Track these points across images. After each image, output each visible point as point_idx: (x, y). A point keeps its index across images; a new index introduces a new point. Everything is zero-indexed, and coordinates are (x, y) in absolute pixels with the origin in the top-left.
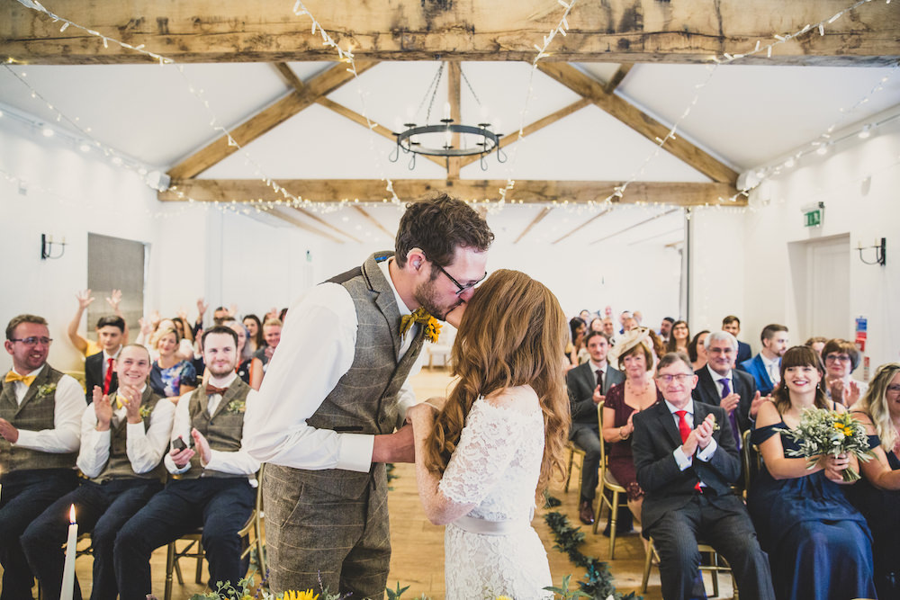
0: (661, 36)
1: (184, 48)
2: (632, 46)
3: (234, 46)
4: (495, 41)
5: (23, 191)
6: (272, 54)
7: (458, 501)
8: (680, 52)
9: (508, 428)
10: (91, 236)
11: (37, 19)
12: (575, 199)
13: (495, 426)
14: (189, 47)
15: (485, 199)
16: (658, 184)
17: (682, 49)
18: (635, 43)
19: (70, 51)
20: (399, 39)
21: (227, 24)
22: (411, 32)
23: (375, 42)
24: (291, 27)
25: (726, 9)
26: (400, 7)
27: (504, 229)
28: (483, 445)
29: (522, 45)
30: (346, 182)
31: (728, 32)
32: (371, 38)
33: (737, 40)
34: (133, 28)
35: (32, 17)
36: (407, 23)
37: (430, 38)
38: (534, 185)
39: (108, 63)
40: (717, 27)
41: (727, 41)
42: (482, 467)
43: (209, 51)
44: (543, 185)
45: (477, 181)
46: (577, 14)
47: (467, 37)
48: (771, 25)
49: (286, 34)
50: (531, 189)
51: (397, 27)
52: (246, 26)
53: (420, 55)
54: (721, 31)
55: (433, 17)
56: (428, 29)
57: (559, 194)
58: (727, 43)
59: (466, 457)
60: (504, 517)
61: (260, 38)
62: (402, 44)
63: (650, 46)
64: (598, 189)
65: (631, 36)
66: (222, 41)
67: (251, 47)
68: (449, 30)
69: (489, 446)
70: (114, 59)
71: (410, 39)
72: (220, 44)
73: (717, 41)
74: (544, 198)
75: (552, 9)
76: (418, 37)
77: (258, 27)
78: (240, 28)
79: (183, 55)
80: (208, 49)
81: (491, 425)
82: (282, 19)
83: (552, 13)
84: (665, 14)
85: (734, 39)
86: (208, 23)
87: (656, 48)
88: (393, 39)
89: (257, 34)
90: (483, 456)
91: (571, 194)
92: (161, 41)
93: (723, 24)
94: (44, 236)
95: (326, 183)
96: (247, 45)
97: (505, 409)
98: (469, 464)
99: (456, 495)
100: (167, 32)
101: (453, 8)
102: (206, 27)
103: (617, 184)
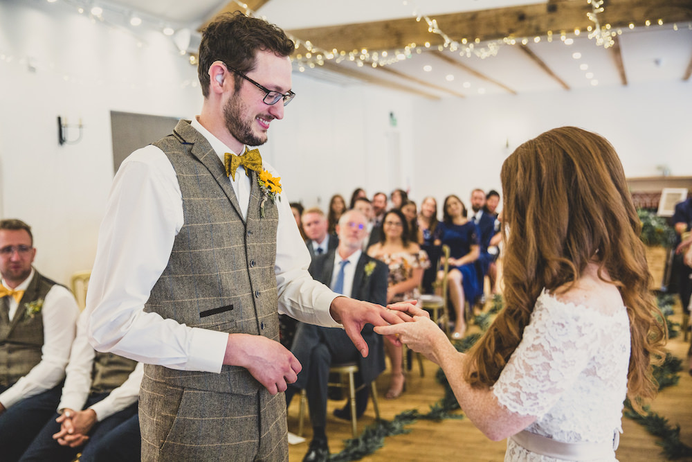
5: (32, 69)
7: (513, 410)
9: (579, 328)
10: (114, 115)
13: (563, 325)
27: (657, 62)
28: (547, 347)
42: (545, 373)
59: (527, 361)
60: (578, 438)
69: (555, 349)
81: (558, 324)
90: (546, 360)
94: (59, 119)
97: (576, 305)
98: (528, 368)
99: (512, 402)
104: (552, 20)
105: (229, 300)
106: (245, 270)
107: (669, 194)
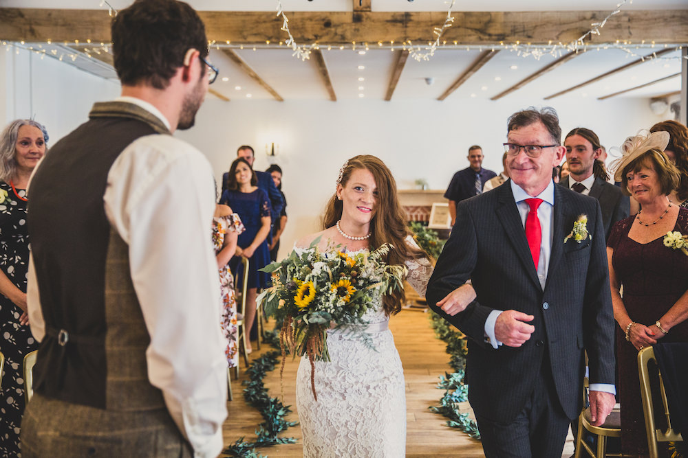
12: (529, 37)
15: (405, 39)
16: (646, 13)
27: (427, 80)
38: (474, 19)
44: (486, 19)
45: (394, 14)
50: (469, 25)
57: (508, 31)
64: (562, 23)
74: (487, 37)
91: (524, 31)
103: (588, 15)
104: (357, 30)
107: (437, 207)
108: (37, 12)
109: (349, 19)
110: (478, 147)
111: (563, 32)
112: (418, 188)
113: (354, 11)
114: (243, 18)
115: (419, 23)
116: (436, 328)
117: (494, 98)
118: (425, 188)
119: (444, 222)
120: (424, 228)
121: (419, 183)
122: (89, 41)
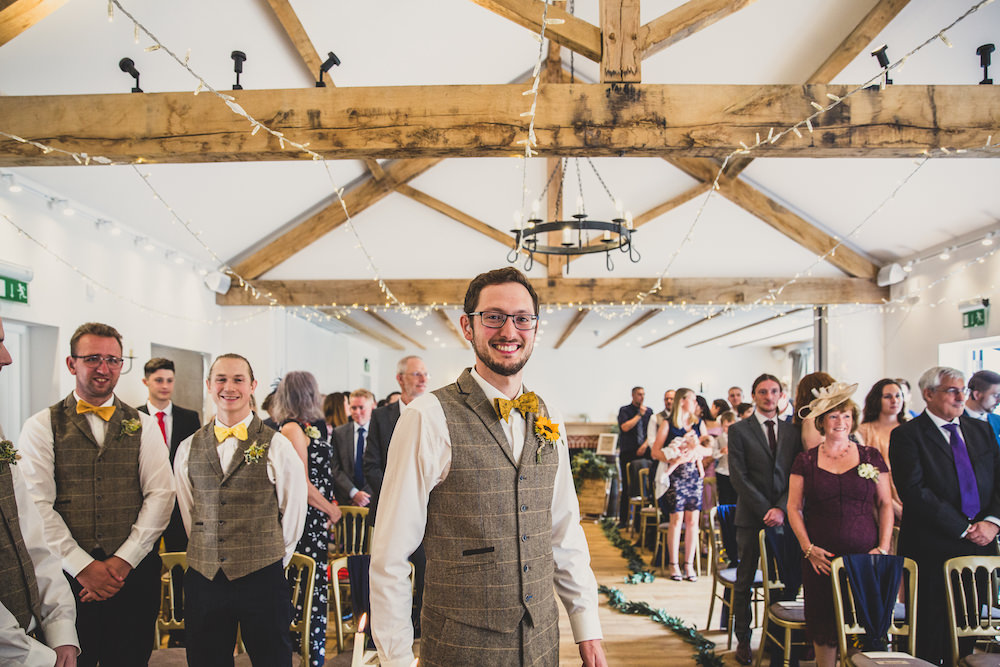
0: (869, 128)
1: (338, 144)
2: (838, 140)
3: (395, 141)
4: (688, 136)
6: (438, 150)
8: (890, 146)
10: (154, 345)
11: (174, 114)
12: (694, 298)
14: (345, 143)
15: (591, 300)
17: (892, 143)
18: (842, 136)
19: (210, 148)
20: (582, 134)
21: (387, 117)
22: (595, 126)
23: (555, 137)
24: (460, 120)
25: (941, 97)
26: (583, 98)
27: (596, 333)
29: (719, 140)
30: (434, 283)
31: (943, 123)
32: (550, 133)
33: (953, 131)
34: (280, 122)
35: (168, 112)
36: (591, 116)
37: (616, 133)
38: (647, 283)
39: (246, 161)
40: (930, 117)
41: (941, 133)
43: (366, 148)
45: (582, 280)
46: (777, 106)
47: (658, 132)
48: (990, 114)
49: (454, 127)
51: (580, 120)
52: (410, 120)
53: (605, 151)
54: (935, 123)
55: (619, 109)
56: (614, 123)
57: (676, 294)
58: (943, 137)
61: (425, 133)
62: (585, 139)
63: (857, 139)
64: (720, 288)
65: (837, 129)
66: (381, 136)
67: (414, 143)
68: (638, 123)
70: (255, 156)
71: (595, 133)
72: (380, 139)
73: (931, 134)
74: (658, 299)
75: (751, 100)
76: (603, 131)
77: (423, 119)
78: (402, 121)
79: (335, 152)
80: (366, 144)
82: (450, 111)
83: (750, 105)
84: (873, 103)
85: (950, 131)
86: (365, 115)
87: (864, 142)
88: (575, 134)
89: (421, 127)
91: (689, 294)
92: (313, 136)
93: (938, 115)
95: (410, 284)
96: (410, 140)
100: (320, 126)
101: (641, 99)
102: (363, 120)
103: (741, 282)
104: (551, 293)
105: (490, 542)
106: (513, 514)
107: (604, 437)
108: (296, 283)
109: (545, 284)
110: (639, 388)
111: (721, 295)
112: (582, 420)
113: (549, 277)
114: (458, 284)
115: (602, 287)
116: (608, 537)
117: (644, 347)
118: (588, 421)
119: (610, 449)
120: (594, 454)
121: (582, 416)
122: (334, 305)
